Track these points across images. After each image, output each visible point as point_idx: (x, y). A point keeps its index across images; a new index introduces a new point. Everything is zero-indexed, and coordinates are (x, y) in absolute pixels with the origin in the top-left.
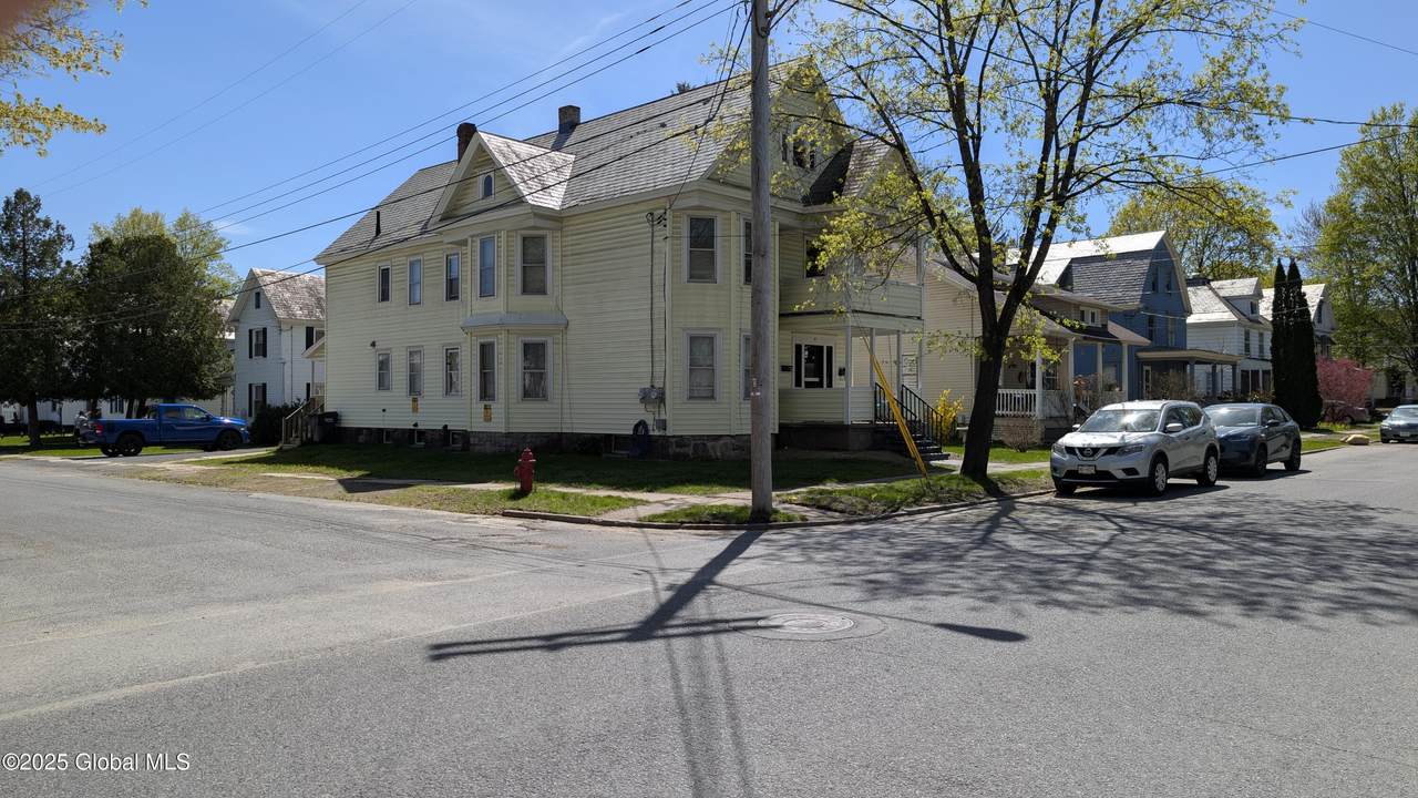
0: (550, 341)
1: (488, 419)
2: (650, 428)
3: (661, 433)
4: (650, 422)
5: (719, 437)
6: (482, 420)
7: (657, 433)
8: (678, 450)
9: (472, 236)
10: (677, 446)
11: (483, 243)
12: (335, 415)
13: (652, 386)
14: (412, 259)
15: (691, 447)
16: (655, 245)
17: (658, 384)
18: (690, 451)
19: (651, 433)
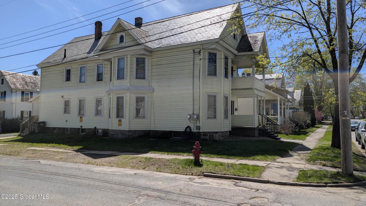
0: (146, 96)
1: (120, 125)
2: (192, 129)
3: (197, 131)
4: (192, 127)
5: (218, 132)
6: (117, 125)
7: (195, 131)
8: (204, 137)
9: (114, 57)
10: (203, 136)
11: (119, 60)
12: (44, 123)
13: (193, 113)
14: (81, 66)
15: (208, 136)
16: (195, 62)
17: (196, 112)
18: (208, 137)
19: (193, 131)
